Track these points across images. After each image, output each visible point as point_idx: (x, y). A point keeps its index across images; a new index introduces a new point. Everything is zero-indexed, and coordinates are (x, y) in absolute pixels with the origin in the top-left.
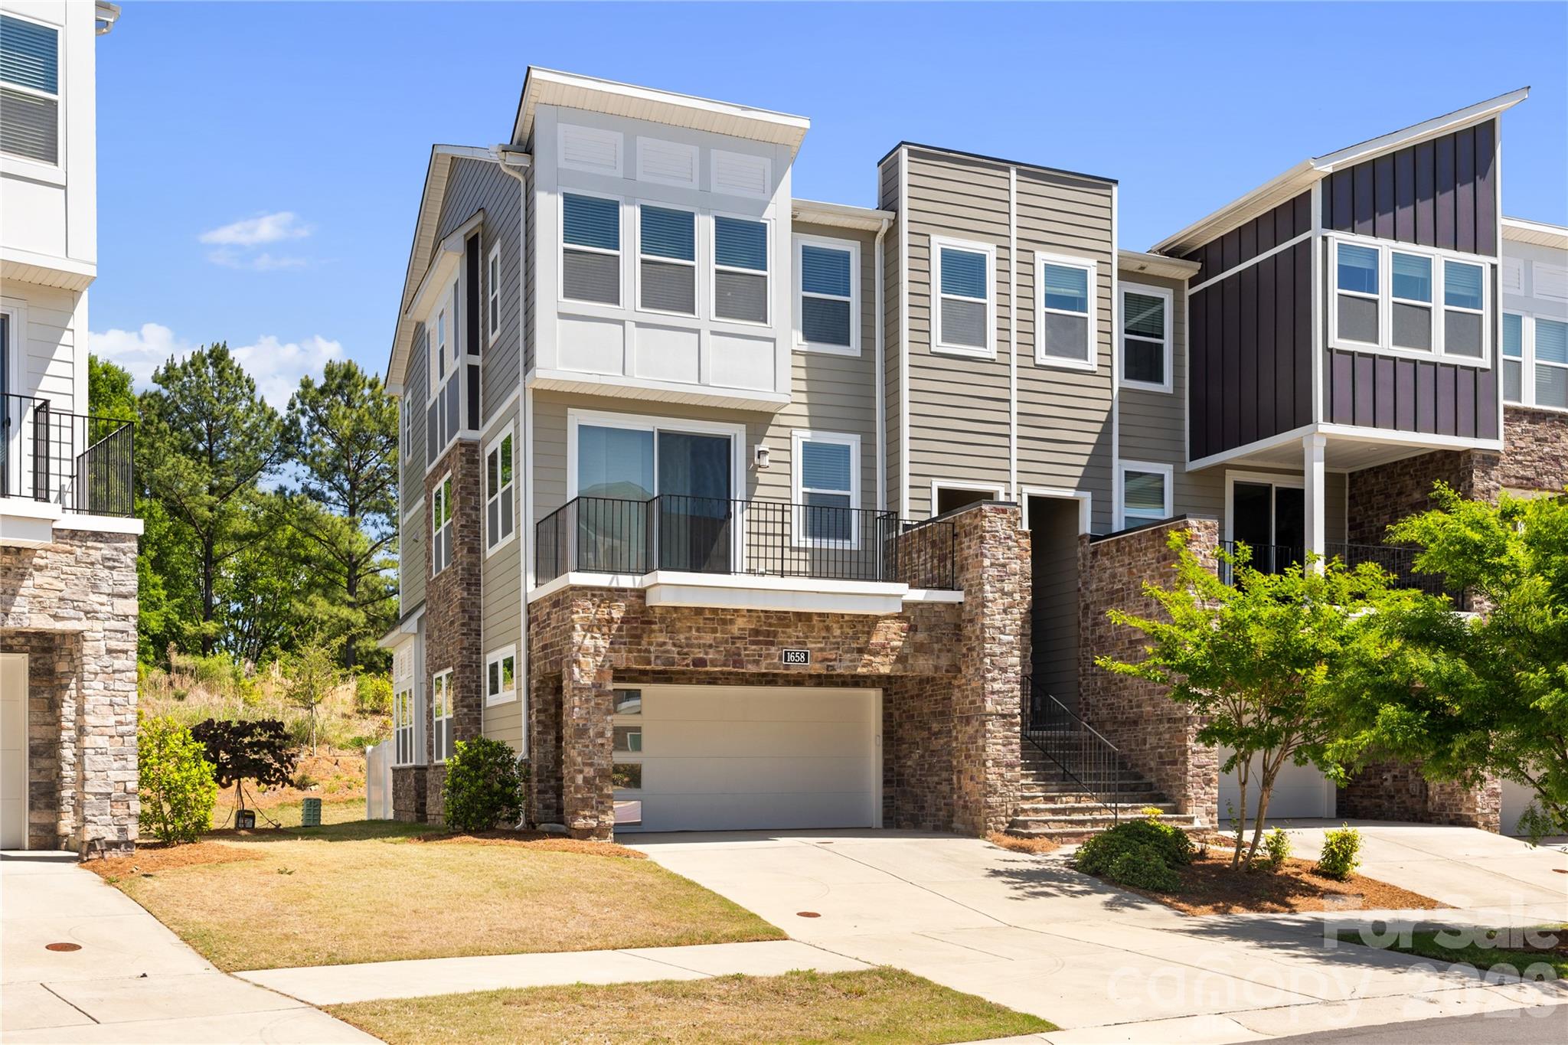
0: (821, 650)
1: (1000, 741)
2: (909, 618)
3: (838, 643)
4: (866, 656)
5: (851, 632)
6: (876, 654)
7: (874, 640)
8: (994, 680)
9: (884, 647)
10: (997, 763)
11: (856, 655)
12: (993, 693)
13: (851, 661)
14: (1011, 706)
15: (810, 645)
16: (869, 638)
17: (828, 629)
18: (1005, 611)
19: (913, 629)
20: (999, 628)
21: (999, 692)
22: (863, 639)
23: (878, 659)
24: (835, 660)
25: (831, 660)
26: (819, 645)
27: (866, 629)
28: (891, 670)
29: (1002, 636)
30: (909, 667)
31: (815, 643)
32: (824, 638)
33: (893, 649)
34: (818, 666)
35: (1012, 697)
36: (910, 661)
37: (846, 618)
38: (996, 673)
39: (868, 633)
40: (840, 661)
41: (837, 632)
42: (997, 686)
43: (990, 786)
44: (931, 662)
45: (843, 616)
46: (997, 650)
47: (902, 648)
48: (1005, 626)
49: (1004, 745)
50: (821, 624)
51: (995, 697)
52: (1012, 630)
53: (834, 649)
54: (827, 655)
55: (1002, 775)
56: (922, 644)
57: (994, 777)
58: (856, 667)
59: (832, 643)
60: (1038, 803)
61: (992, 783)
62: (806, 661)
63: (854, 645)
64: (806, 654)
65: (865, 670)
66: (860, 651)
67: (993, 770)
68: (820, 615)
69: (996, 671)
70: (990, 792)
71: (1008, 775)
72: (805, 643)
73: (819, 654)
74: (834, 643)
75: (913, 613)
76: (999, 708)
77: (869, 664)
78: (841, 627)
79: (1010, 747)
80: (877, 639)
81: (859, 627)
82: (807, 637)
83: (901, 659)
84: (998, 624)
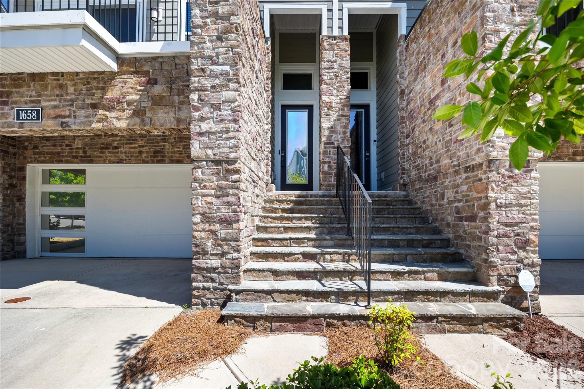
0: (55, 107)
1: (213, 192)
2: (148, 72)
3: (72, 100)
4: (101, 111)
5: (84, 88)
6: (111, 109)
7: (109, 95)
8: (202, 119)
9: (119, 101)
10: (207, 218)
11: (91, 111)
12: (201, 134)
13: (86, 117)
14: (227, 150)
15: (44, 104)
16: (104, 94)
17: (61, 87)
18: (220, 38)
19: (152, 82)
20: (211, 58)
21: (209, 133)
22: (98, 94)
23: (114, 114)
24: (69, 116)
25: (64, 117)
26: (53, 103)
27: (101, 85)
28: (128, 125)
29: (214, 67)
30: (148, 121)
31: (49, 101)
32: (57, 96)
33: (129, 104)
34: (50, 122)
35: (227, 139)
36: (148, 115)
37: (81, 76)
38: (206, 111)
39: (103, 88)
40: (75, 117)
41: (71, 89)
42: (205, 126)
43: (197, 245)
44: (172, 115)
45: (77, 74)
46: (207, 83)
47: (139, 102)
48: (217, 55)
49: (218, 197)
50: (55, 83)
51: (205, 139)
52: (226, 59)
53: (67, 106)
54: (58, 112)
55: (214, 233)
56: (162, 97)
57: (203, 235)
58: (91, 123)
59: (66, 100)
60: (295, 260)
61: (198, 242)
62: (38, 119)
63: (89, 101)
64: (38, 111)
65: (100, 125)
66: (94, 106)
67: (201, 226)
68: (53, 74)
69: (206, 109)
70: (197, 253)
71: (223, 233)
72: (39, 102)
73: (51, 112)
74: (68, 101)
75: (153, 66)
76: (210, 152)
77: (105, 119)
78: (75, 85)
79: (225, 199)
80: (112, 94)
81: (95, 84)
82: (39, 95)
83: (139, 113)
84: (207, 53)
